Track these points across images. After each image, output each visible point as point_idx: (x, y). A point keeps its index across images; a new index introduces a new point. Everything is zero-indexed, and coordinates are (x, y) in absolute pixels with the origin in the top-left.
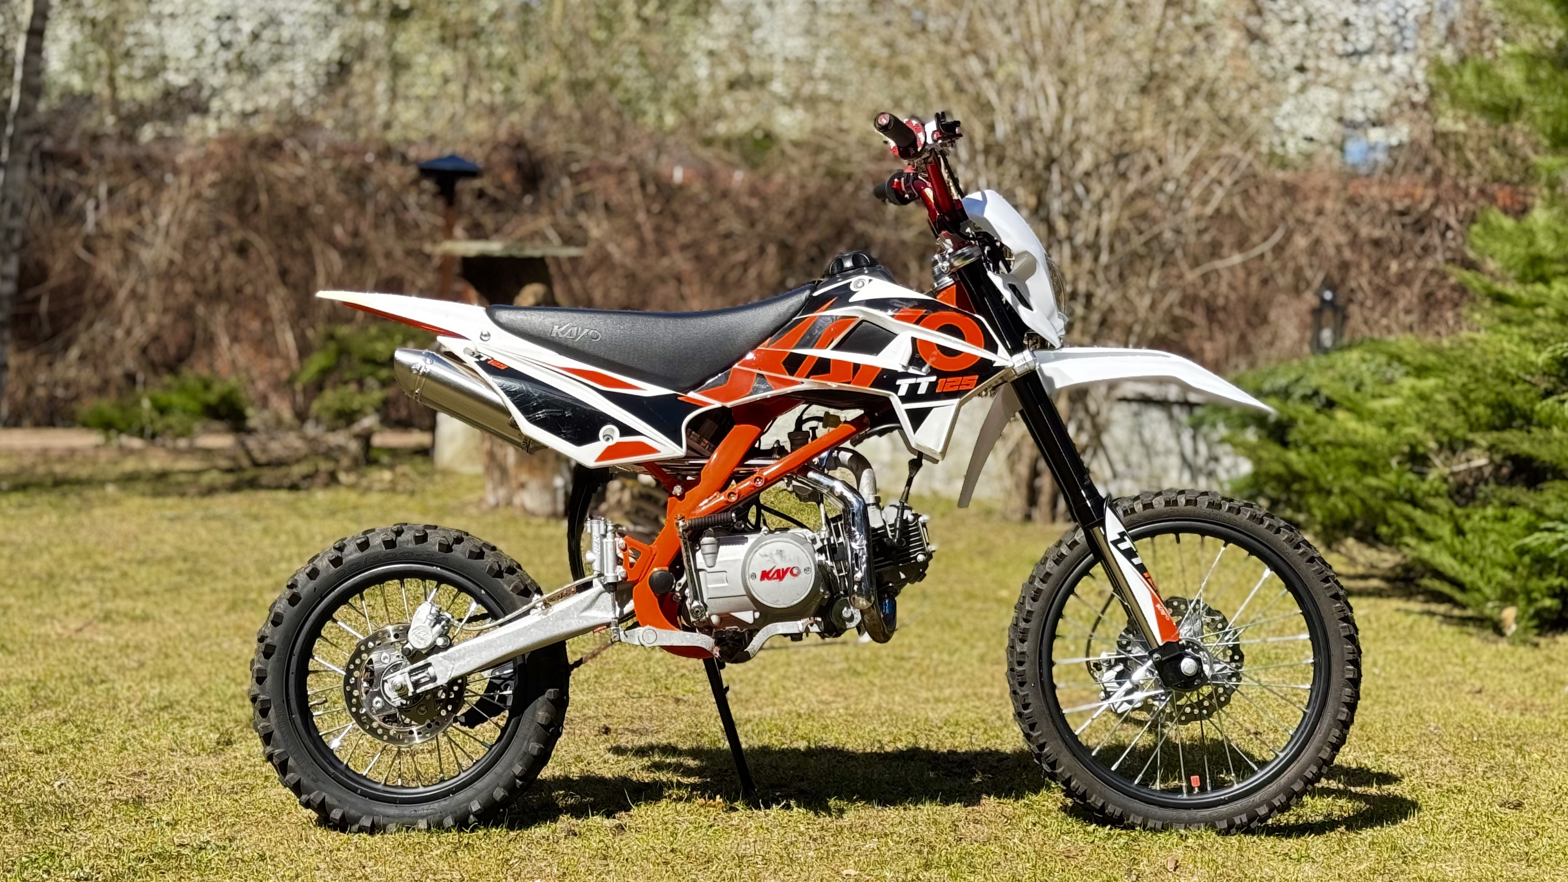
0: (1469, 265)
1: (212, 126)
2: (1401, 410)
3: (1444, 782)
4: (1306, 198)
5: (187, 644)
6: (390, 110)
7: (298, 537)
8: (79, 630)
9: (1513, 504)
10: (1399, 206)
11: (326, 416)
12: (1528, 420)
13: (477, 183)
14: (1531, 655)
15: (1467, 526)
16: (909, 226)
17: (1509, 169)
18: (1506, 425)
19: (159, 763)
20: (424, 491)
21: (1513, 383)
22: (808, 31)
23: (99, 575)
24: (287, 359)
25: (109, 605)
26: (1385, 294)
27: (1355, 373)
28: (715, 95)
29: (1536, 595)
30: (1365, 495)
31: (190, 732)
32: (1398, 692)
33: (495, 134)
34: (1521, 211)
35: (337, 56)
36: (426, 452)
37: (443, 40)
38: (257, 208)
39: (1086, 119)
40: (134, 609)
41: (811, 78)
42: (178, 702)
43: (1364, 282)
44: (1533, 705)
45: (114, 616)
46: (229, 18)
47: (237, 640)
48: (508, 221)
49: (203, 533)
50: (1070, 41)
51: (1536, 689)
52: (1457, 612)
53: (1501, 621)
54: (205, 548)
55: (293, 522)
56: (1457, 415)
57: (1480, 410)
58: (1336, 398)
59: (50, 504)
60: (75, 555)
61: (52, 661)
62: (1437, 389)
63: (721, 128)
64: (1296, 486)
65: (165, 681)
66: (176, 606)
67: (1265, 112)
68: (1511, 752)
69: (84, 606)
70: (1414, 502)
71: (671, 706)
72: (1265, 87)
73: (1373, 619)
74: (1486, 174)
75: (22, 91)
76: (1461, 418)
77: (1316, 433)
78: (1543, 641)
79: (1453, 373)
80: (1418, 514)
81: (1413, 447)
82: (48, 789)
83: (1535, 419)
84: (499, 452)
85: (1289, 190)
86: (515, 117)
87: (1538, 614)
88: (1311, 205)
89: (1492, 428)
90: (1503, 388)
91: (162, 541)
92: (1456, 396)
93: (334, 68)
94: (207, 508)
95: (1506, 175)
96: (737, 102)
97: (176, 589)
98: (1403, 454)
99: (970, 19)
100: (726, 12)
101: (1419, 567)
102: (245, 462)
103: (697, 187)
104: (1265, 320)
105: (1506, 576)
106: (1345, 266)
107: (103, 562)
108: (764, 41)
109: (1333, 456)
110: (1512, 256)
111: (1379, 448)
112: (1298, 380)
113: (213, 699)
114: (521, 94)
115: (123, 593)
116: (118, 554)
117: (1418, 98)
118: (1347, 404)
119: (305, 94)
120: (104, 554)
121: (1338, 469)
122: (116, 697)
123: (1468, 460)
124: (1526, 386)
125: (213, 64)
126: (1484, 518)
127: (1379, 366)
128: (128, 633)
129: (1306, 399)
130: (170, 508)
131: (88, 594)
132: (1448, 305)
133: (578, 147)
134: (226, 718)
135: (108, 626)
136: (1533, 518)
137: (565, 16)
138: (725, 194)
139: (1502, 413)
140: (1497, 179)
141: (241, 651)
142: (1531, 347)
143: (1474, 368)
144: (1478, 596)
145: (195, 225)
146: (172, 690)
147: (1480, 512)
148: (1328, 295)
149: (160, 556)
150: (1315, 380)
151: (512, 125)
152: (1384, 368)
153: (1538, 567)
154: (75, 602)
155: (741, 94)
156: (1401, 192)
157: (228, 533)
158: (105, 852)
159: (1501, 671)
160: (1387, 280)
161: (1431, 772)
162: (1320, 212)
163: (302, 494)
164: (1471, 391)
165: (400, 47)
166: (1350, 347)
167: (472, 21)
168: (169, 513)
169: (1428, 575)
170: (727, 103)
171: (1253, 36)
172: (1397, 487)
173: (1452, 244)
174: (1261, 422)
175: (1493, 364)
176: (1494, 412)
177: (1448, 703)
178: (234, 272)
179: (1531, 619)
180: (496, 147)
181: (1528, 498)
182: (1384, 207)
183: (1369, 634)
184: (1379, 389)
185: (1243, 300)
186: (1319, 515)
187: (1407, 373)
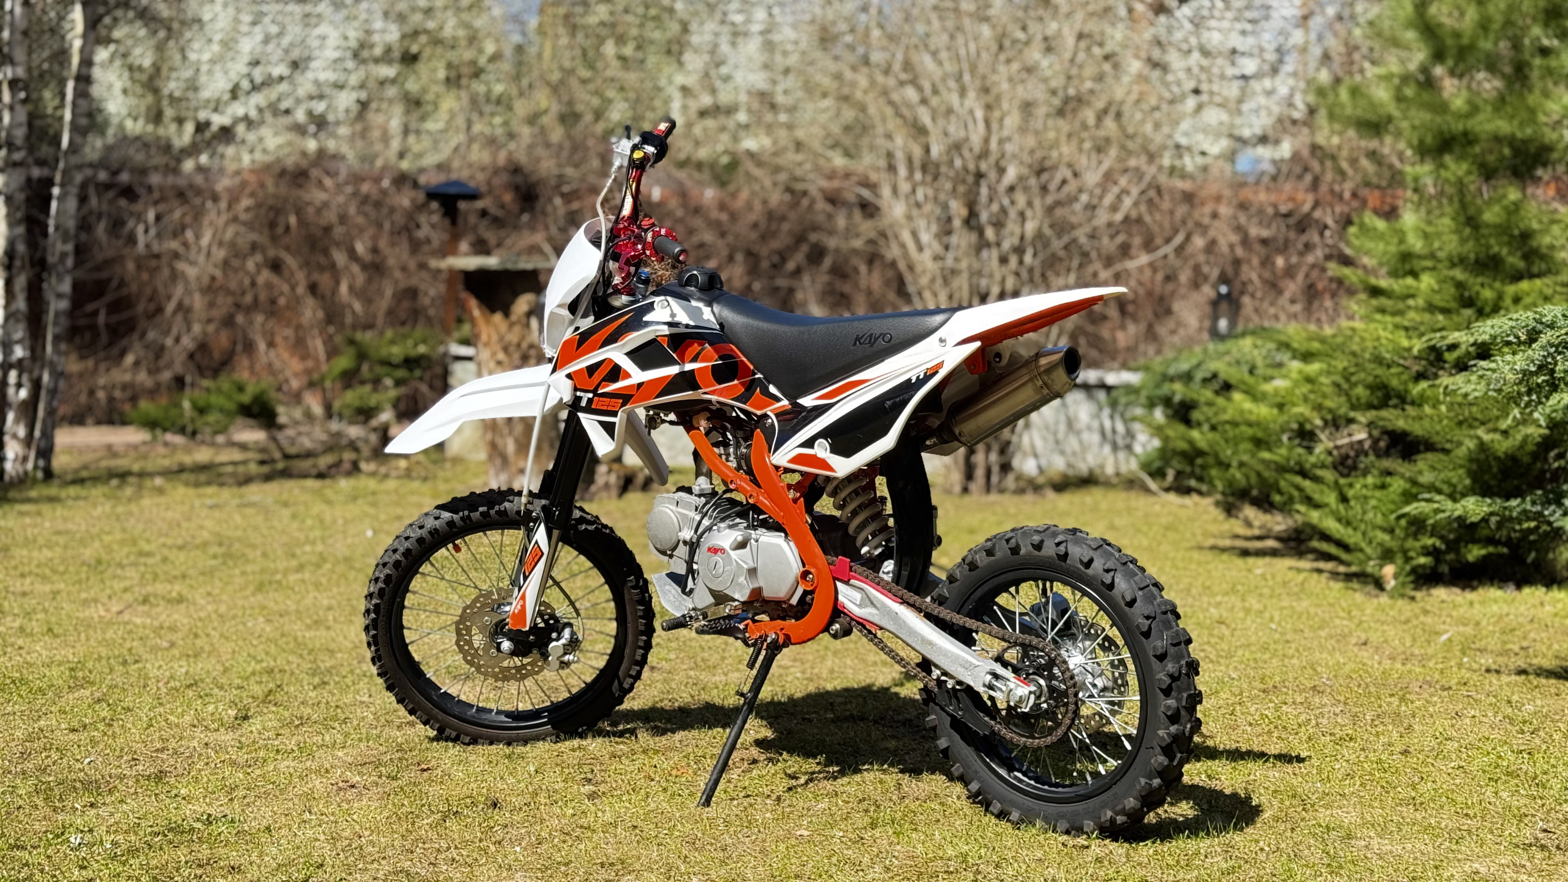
0: (1346, 261)
1: (246, 157)
2: (1290, 392)
3: (1337, 730)
4: (1203, 204)
5: (216, 624)
6: (403, 143)
7: (322, 521)
8: (120, 612)
9: (1389, 473)
10: (1283, 209)
11: (347, 412)
12: (1403, 400)
13: (479, 204)
14: (1409, 607)
15: (1350, 493)
16: (857, 235)
17: (1378, 175)
18: (1383, 404)
19: (181, 739)
20: (435, 477)
21: (1389, 367)
22: (766, 67)
23: (143, 560)
24: (317, 360)
25: (150, 589)
26: (1274, 286)
27: (1249, 357)
28: (689, 123)
29: (1412, 554)
30: (1260, 467)
31: (211, 708)
32: (1293, 646)
33: (495, 160)
34: (1391, 214)
37: (448, 81)
38: (288, 228)
39: (1009, 139)
40: (170, 592)
42: (202, 681)
43: (1254, 276)
44: (1412, 655)
45: (152, 599)
47: (261, 619)
48: (508, 236)
49: (238, 519)
50: (994, 71)
51: (1414, 640)
52: (1342, 569)
53: (1381, 577)
54: (239, 533)
55: (318, 507)
56: (1340, 396)
57: (1360, 391)
58: (1232, 381)
59: (105, 495)
60: (122, 543)
61: (93, 643)
62: (1321, 373)
63: (705, 153)
64: (1199, 461)
65: (192, 660)
66: (209, 589)
67: (1166, 130)
68: (1395, 701)
69: (126, 590)
70: (1303, 473)
72: (1165, 107)
73: (1269, 577)
74: (1359, 178)
76: (1343, 399)
77: (1216, 414)
78: (1419, 595)
79: (1335, 359)
80: (1307, 484)
81: (1301, 425)
82: (79, 766)
83: (1409, 399)
84: (499, 441)
85: (1189, 198)
86: (512, 146)
87: (1414, 571)
88: (1208, 209)
89: (1371, 406)
90: (1379, 371)
91: (201, 527)
92: (1338, 379)
94: (241, 496)
95: (1375, 180)
96: (707, 129)
97: (208, 573)
98: (1292, 430)
99: (906, 53)
100: (696, 51)
101: (1308, 530)
102: (277, 455)
103: (673, 203)
104: (1169, 312)
105: (1386, 537)
106: (1237, 263)
107: (146, 547)
108: (729, 76)
109: (1231, 434)
110: (1385, 253)
111: (1272, 426)
112: (1199, 365)
113: (234, 676)
114: (518, 125)
115: (162, 577)
116: (162, 540)
117: (1297, 115)
118: (1243, 387)
120: (148, 541)
121: (1236, 445)
122: (147, 678)
123: (1350, 435)
124: (1400, 369)
126: (1365, 486)
127: (1269, 351)
128: (164, 615)
129: (1206, 381)
130: (211, 497)
131: (132, 578)
132: (1327, 296)
133: (569, 171)
134: (244, 695)
135: (146, 608)
136: (1408, 486)
137: (554, 56)
138: (697, 210)
139: (1380, 394)
140: (1367, 184)
141: (263, 630)
142: (1402, 333)
143: (1354, 354)
144: (1361, 556)
145: (233, 244)
146: (199, 667)
147: (1361, 481)
148: (1224, 289)
149: (198, 541)
150: (1214, 365)
151: (510, 153)
152: (1273, 353)
153: (1413, 529)
154: (118, 586)
155: (710, 122)
156: (1284, 196)
157: (260, 519)
158: (125, 827)
159: (1383, 623)
160: (1274, 273)
161: (1324, 721)
162: (1215, 215)
163: (328, 482)
164: (1352, 374)
165: (411, 84)
166: (1243, 334)
167: (473, 63)
168: (209, 502)
169: (1317, 537)
170: (698, 130)
171: (1155, 65)
172: (1288, 460)
173: (1330, 242)
174: (1167, 402)
175: (1371, 350)
176: (1372, 393)
177: (1337, 655)
178: (269, 286)
179: (1408, 575)
180: (496, 171)
181: (1403, 468)
182: (1270, 211)
183: (1266, 591)
184: (1270, 372)
185: (1150, 294)
186: (1220, 486)
187: (1294, 357)
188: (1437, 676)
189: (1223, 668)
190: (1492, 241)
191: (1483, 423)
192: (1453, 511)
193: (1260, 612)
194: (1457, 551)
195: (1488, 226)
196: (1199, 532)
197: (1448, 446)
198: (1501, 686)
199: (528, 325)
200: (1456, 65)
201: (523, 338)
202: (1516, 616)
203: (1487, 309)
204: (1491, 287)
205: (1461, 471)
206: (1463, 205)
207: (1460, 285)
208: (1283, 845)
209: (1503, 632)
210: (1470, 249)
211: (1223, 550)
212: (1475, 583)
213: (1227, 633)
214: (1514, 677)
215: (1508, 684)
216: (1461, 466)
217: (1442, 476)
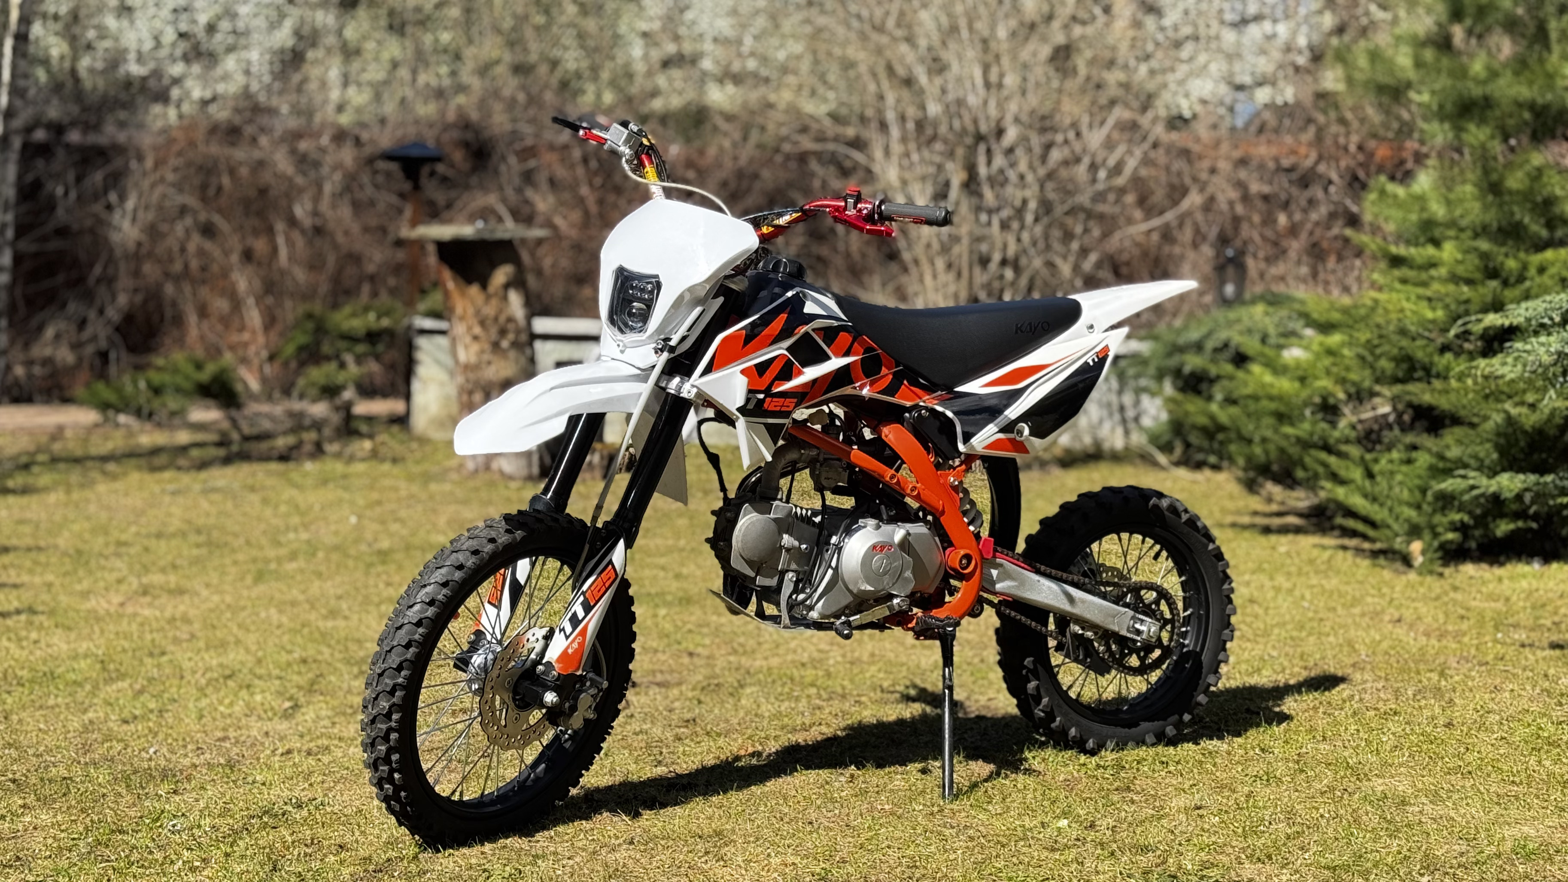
1: (172, 113)
2: (1311, 364)
3: (1380, 705)
4: (1200, 159)
5: (228, 615)
6: (343, 94)
7: (297, 507)
8: (122, 605)
9: (1414, 448)
10: (1286, 163)
11: (310, 391)
12: (1428, 372)
14: (1438, 584)
15: (1376, 468)
17: (1386, 126)
18: (1409, 377)
19: (239, 728)
20: (404, 458)
21: (1414, 339)
22: (734, 12)
23: (123, 550)
25: (145, 580)
26: (1277, 246)
27: (1260, 326)
28: (650, 74)
29: (1440, 529)
30: (1284, 443)
31: (258, 698)
32: (1328, 623)
33: (443, 116)
34: (1406, 177)
35: (290, 43)
36: (402, 421)
37: (391, 27)
38: (220, 189)
39: (1009, 100)
40: (168, 583)
41: (739, 55)
42: (239, 671)
43: (1255, 235)
44: (1446, 631)
45: (152, 590)
46: (185, 10)
47: (273, 610)
49: (206, 505)
51: (1447, 614)
52: (1367, 545)
53: (1409, 554)
54: (213, 520)
55: (289, 493)
56: (1363, 368)
57: (1385, 364)
58: (1247, 351)
60: (94, 531)
61: (109, 635)
62: (1343, 344)
63: (657, 104)
64: (1220, 436)
65: (220, 650)
66: (206, 579)
68: (1435, 676)
69: (120, 581)
70: (1328, 448)
71: (686, 660)
73: (1294, 555)
74: (1364, 131)
75: (10, 94)
76: (1367, 372)
77: (1237, 388)
78: (1447, 571)
79: (1358, 330)
80: (1332, 460)
81: (1324, 399)
83: (1434, 371)
85: (1184, 153)
86: (462, 99)
87: (1442, 547)
88: (1205, 164)
89: (1396, 380)
90: (1405, 343)
91: (169, 515)
92: (1361, 351)
93: (288, 57)
94: (204, 481)
95: (1382, 132)
96: (670, 80)
97: (200, 562)
98: (1315, 405)
101: (1332, 506)
102: (234, 436)
105: (1413, 513)
106: (1236, 220)
107: (124, 537)
108: (694, 23)
109: (1252, 408)
110: (1406, 220)
111: (1294, 400)
112: (1208, 334)
113: (271, 666)
114: (467, 76)
115: (152, 567)
116: (133, 529)
117: (1301, 61)
118: (1260, 358)
119: (260, 82)
120: (120, 530)
121: (1258, 419)
122: (180, 668)
123: (1374, 409)
124: (1425, 342)
125: (171, 55)
126: (1391, 461)
127: (1281, 318)
128: (170, 605)
129: (1218, 351)
130: (170, 481)
131: (120, 570)
132: (1333, 256)
133: (522, 126)
134: (288, 685)
135: (148, 599)
136: (1434, 461)
139: (1405, 367)
140: (1374, 136)
141: (280, 620)
142: (1426, 304)
143: (1378, 326)
144: (1388, 532)
145: (160, 207)
146: (230, 659)
147: (1387, 455)
148: (1230, 253)
149: (172, 529)
150: (1223, 335)
151: (459, 107)
152: (1286, 321)
153: (1440, 504)
154: (110, 577)
155: (676, 73)
156: (1286, 150)
157: (229, 505)
159: (1413, 600)
160: (1276, 232)
162: (1213, 171)
163: (291, 465)
164: (1376, 346)
165: (350, 33)
166: (1253, 302)
167: (418, 9)
168: (171, 487)
169: (1340, 513)
170: (661, 81)
172: (1312, 434)
173: (1335, 198)
174: (1177, 373)
175: (1395, 322)
176: (1397, 365)
177: (1372, 632)
178: (201, 253)
179: (1436, 551)
180: (447, 127)
181: (1427, 441)
182: (1271, 165)
183: (1293, 569)
184: (1282, 341)
185: (1145, 254)
186: (1241, 461)
187: (1307, 325)
188: (1473, 651)
189: (1261, 647)
190: (1516, 209)
191: (1510, 397)
192: (1488, 487)
193: (1290, 591)
194: (1486, 526)
195: (1510, 192)
196: (1216, 509)
197: (1475, 420)
198: (1537, 661)
199: (505, 298)
200: (1474, 24)
201: (500, 311)
202: (1546, 591)
203: (1512, 280)
204: (1515, 257)
205: (1488, 446)
206: (1486, 172)
207: (1484, 256)
208: (1342, 812)
209: (1534, 607)
210: (1491, 217)
211: (1245, 527)
212: (1502, 559)
213: (1261, 611)
214: (1548, 653)
215: (1544, 659)
216: (1488, 440)
217: (1469, 451)
